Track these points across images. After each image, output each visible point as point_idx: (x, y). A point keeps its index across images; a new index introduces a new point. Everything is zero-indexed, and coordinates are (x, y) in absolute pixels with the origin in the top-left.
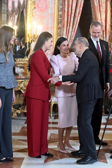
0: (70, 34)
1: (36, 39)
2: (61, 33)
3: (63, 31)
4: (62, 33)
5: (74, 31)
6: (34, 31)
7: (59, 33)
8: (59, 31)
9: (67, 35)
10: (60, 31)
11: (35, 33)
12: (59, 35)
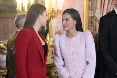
0: (106, 7)
1: (56, 14)
2: (93, 6)
3: (96, 4)
4: (95, 7)
5: (112, 4)
6: (53, 3)
7: (90, 6)
8: (90, 3)
9: (102, 8)
10: (92, 4)
11: (53, 7)
12: (90, 9)
